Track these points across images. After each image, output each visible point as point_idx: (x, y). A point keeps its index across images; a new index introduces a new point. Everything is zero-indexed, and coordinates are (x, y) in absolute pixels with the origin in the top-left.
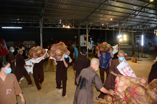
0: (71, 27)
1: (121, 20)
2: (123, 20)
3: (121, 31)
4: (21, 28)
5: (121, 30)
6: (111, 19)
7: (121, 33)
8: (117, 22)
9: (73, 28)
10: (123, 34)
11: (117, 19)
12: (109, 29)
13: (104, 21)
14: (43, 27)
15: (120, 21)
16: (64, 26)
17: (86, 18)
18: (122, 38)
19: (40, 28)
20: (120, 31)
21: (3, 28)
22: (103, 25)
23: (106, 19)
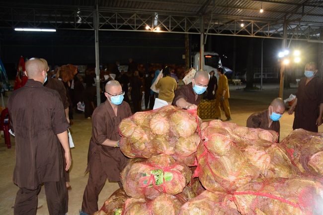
0: (163, 29)
1: (287, 13)
2: (292, 13)
3: (288, 41)
4: (55, 30)
5: (288, 37)
6: (262, 11)
7: (287, 46)
8: (278, 20)
9: (170, 31)
10: (291, 49)
11: (279, 12)
12: (256, 35)
13: (246, 16)
14: (100, 28)
15: (285, 16)
16: (147, 27)
17: (200, 8)
18: (290, 56)
19: (94, 31)
20: (284, 42)
21: (16, 29)
22: (242, 25)
23: (250, 12)
